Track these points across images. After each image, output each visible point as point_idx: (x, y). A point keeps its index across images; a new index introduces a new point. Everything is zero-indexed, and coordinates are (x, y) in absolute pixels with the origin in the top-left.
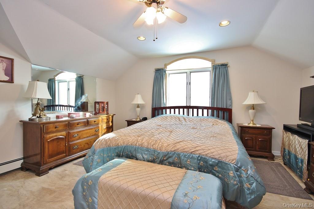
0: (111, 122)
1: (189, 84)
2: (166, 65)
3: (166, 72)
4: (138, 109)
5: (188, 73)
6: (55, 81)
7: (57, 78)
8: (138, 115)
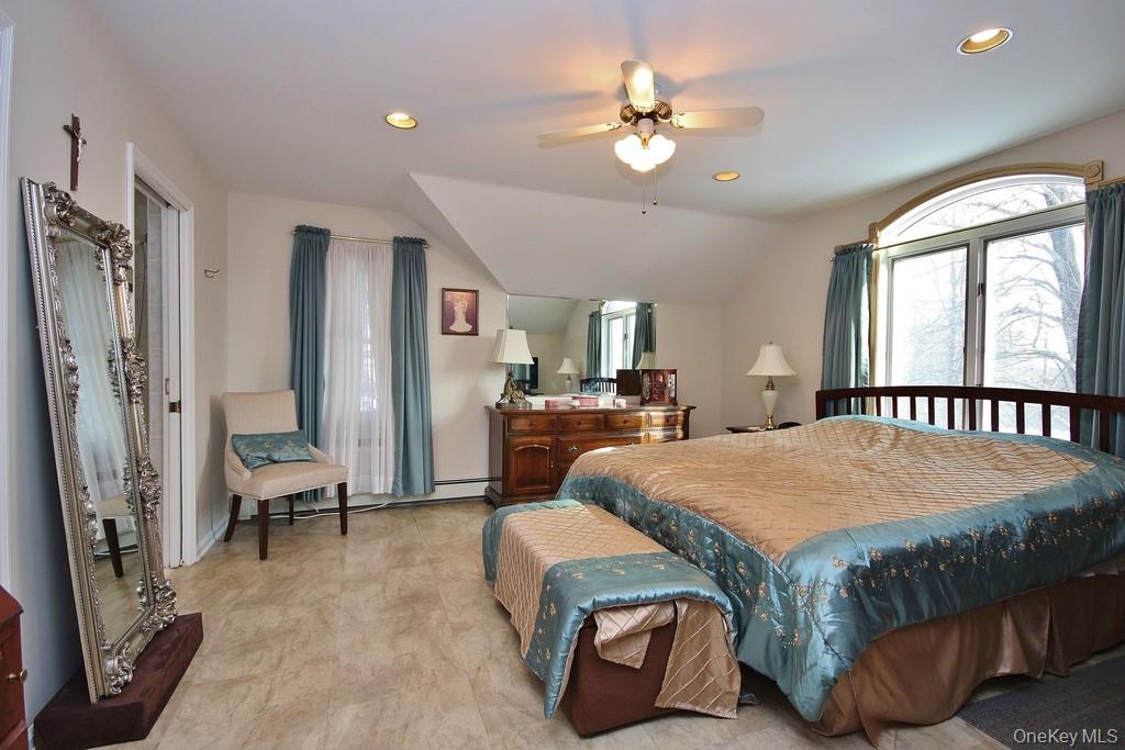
0: (682, 429)
1: (976, 290)
2: (874, 230)
3: (874, 254)
4: (770, 395)
5: (976, 244)
6: (600, 315)
7: (604, 311)
8: (770, 414)
